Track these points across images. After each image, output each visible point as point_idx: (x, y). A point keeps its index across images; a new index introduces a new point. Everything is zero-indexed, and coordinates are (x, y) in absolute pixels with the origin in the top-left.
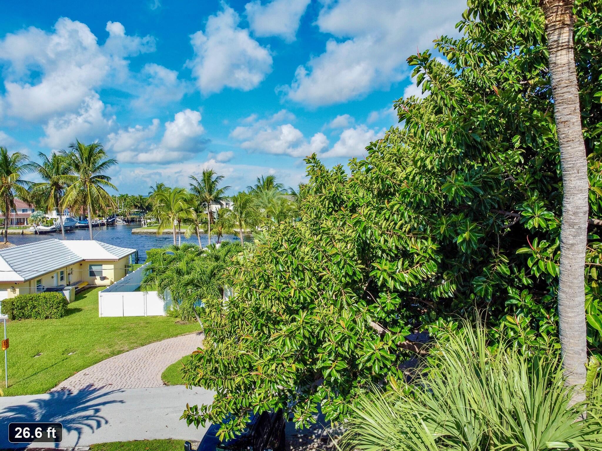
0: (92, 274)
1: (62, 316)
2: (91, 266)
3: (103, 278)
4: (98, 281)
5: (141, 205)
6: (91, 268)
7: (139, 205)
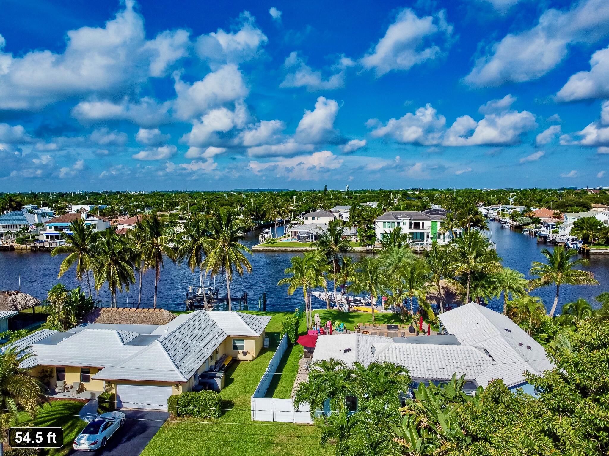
0: (235, 348)
1: (219, 417)
2: (234, 340)
3: (245, 353)
4: (241, 356)
5: (257, 213)
6: (234, 342)
7: (255, 214)
